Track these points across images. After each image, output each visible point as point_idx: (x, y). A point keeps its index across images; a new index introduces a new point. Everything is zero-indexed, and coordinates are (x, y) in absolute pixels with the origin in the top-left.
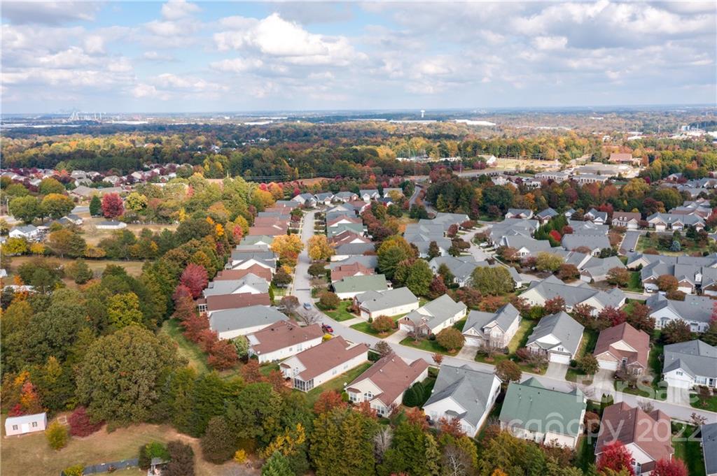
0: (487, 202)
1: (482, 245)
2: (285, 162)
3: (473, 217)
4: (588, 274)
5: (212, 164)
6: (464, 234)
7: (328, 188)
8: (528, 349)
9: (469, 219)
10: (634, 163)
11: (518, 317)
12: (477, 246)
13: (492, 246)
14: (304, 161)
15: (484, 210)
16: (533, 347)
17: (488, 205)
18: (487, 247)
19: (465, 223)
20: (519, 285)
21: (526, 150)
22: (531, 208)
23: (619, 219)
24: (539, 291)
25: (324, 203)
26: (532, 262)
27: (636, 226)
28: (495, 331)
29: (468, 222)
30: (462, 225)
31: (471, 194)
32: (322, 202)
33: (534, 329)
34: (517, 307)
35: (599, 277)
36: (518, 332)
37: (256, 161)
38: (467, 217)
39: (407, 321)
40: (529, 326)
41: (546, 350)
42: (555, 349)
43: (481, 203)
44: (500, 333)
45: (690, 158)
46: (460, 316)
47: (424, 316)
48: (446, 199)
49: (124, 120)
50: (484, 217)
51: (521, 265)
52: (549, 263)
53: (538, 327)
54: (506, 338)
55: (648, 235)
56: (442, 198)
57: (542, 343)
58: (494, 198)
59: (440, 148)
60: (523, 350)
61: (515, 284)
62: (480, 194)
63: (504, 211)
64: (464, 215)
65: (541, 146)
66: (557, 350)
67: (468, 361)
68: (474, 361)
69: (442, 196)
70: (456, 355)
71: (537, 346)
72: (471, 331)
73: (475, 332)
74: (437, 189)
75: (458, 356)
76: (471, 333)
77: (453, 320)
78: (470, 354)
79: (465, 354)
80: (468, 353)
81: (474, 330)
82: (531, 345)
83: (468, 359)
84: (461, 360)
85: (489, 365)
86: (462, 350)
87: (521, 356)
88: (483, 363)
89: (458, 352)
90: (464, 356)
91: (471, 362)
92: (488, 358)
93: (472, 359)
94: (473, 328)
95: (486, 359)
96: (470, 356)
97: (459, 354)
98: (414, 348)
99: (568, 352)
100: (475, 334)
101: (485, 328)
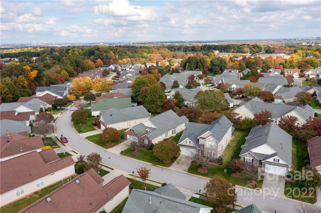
0: (213, 66)
1: (208, 85)
2: (112, 52)
3: (204, 72)
4: (280, 98)
5: (74, 53)
6: (199, 81)
7: (130, 62)
8: (242, 159)
9: (202, 73)
10: (287, 53)
11: (231, 127)
12: (205, 86)
13: (214, 85)
14: (121, 52)
15: (211, 70)
16: (246, 157)
17: (213, 67)
18: (211, 86)
19: (199, 75)
20: (231, 105)
21: (234, 49)
22: (237, 69)
23: (288, 72)
24: (248, 108)
25: (126, 69)
26: (240, 91)
27: (298, 76)
28: (209, 141)
29: (201, 75)
30: (197, 76)
31: (204, 62)
32: (125, 69)
33: (246, 138)
34: (230, 119)
35: (288, 99)
36: (231, 141)
37: (96, 51)
38: (201, 72)
39: (132, 132)
40: (241, 136)
41: (260, 161)
42: (271, 160)
43: (210, 67)
44: (213, 144)
45: (315, 49)
46: (181, 127)
47: (148, 127)
48: (191, 65)
49: (56, 45)
50: (212, 74)
51: (233, 94)
52: (252, 91)
53: (249, 137)
54: (219, 149)
55: (307, 80)
56: (188, 65)
57: (255, 154)
58: (217, 64)
59: (192, 48)
60: (236, 160)
61: (228, 104)
62: (209, 62)
63: (222, 71)
64: (200, 71)
65: (241, 47)
66: (273, 161)
67: (182, 172)
68: (187, 173)
69: (189, 64)
70: (171, 166)
71: (251, 157)
72: (186, 141)
73: (190, 142)
74: (186, 61)
75: (172, 167)
76: (187, 143)
77: (175, 131)
78: (184, 164)
79: (180, 164)
80: (183, 164)
81: (189, 141)
82: (244, 155)
83: (181, 170)
84: (174, 171)
85: (202, 177)
86: (177, 160)
87: (235, 168)
88: (196, 174)
89: (173, 163)
90: (178, 166)
91: (184, 173)
92: (202, 168)
93: (185, 170)
94: (188, 138)
95: (199, 170)
96: (184, 166)
97: (174, 164)
98: (132, 158)
99: (284, 164)
100: (190, 144)
101: (199, 138)
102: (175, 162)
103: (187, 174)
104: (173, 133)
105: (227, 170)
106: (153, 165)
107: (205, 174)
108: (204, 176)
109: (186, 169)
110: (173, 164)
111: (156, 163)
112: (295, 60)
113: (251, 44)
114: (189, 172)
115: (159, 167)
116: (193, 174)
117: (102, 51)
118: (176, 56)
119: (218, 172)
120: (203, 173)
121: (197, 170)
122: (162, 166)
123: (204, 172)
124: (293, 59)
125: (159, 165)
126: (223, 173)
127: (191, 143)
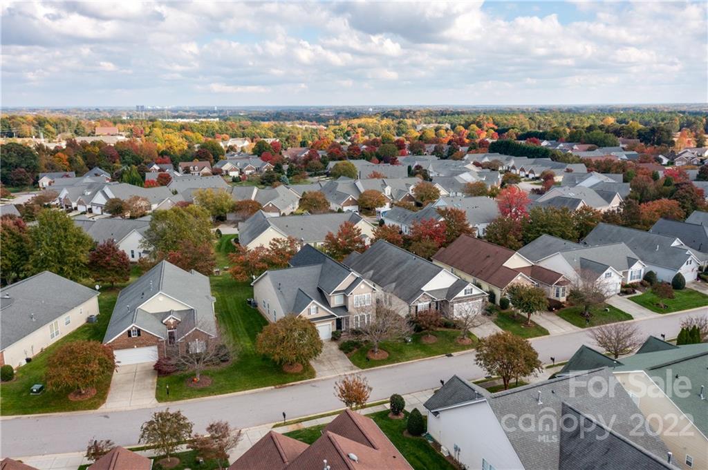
4: (274, 209)
16: (419, 304)
28: (357, 294)
42: (462, 293)
44: (367, 296)
66: (464, 295)
68: (361, 370)
70: (314, 372)
71: (427, 299)
72: (309, 310)
73: (317, 308)
76: (310, 314)
79: (326, 363)
81: (315, 307)
82: (418, 300)
83: (345, 371)
85: (392, 365)
88: (378, 366)
90: (329, 367)
92: (374, 352)
93: (352, 368)
94: (313, 301)
96: (338, 363)
99: (479, 294)
100: (317, 312)
101: (333, 293)
106: (280, 388)
107: (389, 359)
109: (349, 365)
114: (363, 368)
115: (298, 385)
116: (373, 366)
122: (299, 380)
127: (319, 310)
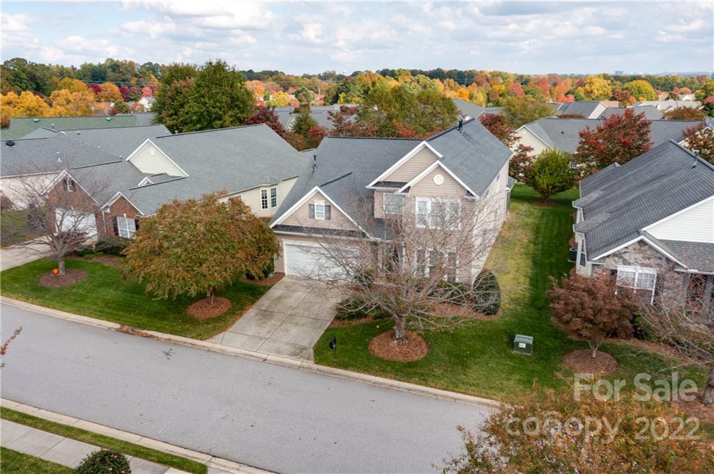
16: (621, 268)
28: (425, 196)
39: (69, 192)
44: (451, 206)
53: (591, 196)
57: (672, 245)
67: (276, 364)
68: (311, 364)
69: (345, 95)
70: (223, 329)
71: (652, 261)
72: (311, 206)
73: (329, 207)
74: (338, 89)
75: (227, 335)
76: (312, 217)
77: (274, 195)
78: (297, 319)
79: (273, 322)
80: (290, 318)
82: (614, 255)
83: (278, 352)
84: (236, 356)
85: (396, 383)
86: (264, 302)
87: (591, 321)
88: (359, 370)
89: (241, 315)
90: (263, 331)
91: (290, 366)
92: (393, 335)
93: (298, 352)
94: (317, 188)
95: (378, 346)
96: (294, 331)
97: (241, 323)
98: (27, 300)
100: (330, 217)
101: (375, 185)
102: (251, 312)
103: (310, 368)
104: (265, 206)
105: (530, 340)
106: (127, 332)
107: (411, 365)
108: (407, 377)
109: (305, 343)
110: (237, 323)
111: (145, 320)
112: (598, 90)
113: (489, 71)
114: (319, 361)
116: (345, 367)
117: (125, 72)
118: (316, 88)
119: (483, 352)
120: (401, 358)
121: (367, 345)
122: (171, 333)
123: (405, 355)
124: (593, 87)
125: (158, 330)
126: (512, 358)
127: (333, 212)
